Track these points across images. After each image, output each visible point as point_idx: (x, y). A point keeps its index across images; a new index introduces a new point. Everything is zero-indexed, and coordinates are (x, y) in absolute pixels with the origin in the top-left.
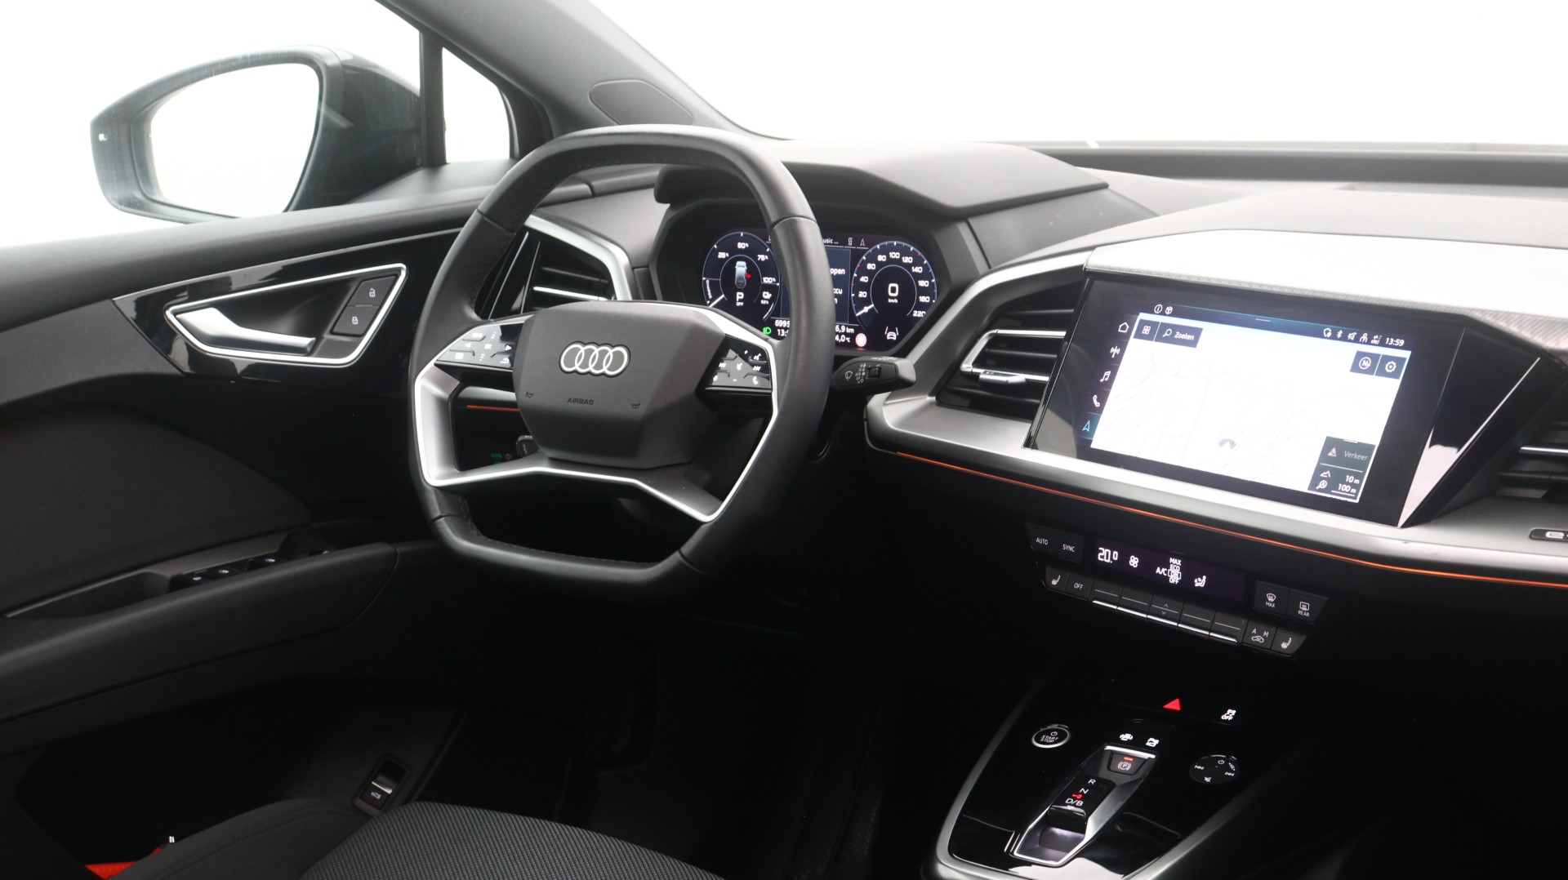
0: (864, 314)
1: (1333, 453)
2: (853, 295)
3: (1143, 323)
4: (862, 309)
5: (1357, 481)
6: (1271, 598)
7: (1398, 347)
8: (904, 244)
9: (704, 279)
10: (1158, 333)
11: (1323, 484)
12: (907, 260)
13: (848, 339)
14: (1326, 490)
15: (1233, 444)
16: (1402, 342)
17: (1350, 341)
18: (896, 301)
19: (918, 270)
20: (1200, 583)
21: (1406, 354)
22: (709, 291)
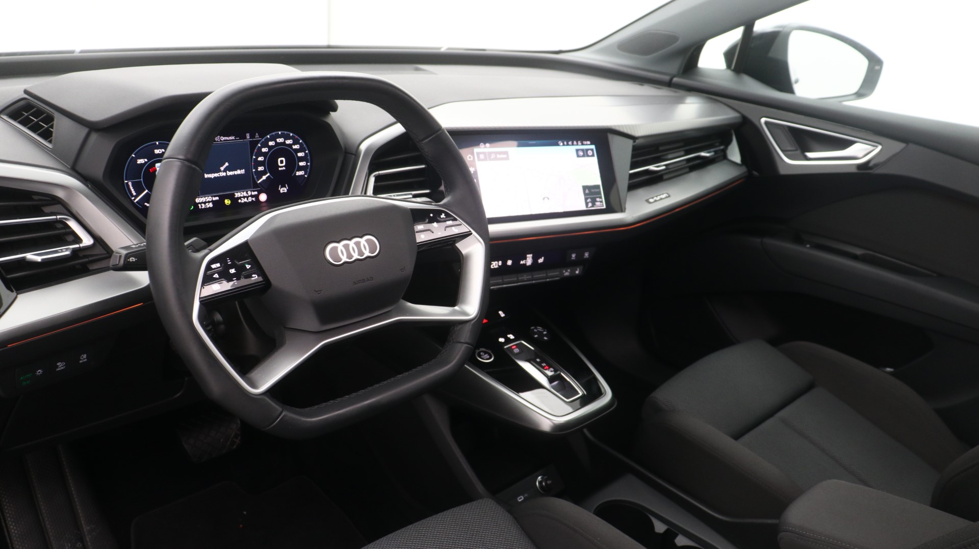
0: (264, 180)
1: (587, 191)
2: (254, 170)
3: (478, 154)
4: (262, 177)
5: (601, 200)
6: (574, 256)
7: (588, 145)
8: (286, 133)
9: (126, 181)
10: (488, 157)
11: (590, 205)
12: (289, 142)
13: (254, 199)
14: (592, 206)
15: (548, 198)
16: (589, 143)
17: (570, 145)
18: (284, 168)
19: (296, 147)
20: (541, 261)
21: (593, 147)
22: (132, 190)
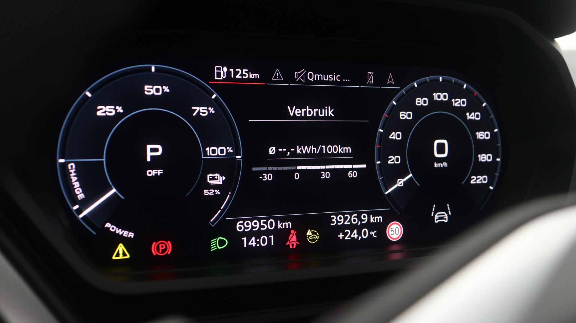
0: (398, 189)
2: (379, 163)
4: (395, 182)
8: (454, 80)
9: (62, 161)
12: (459, 103)
13: (373, 233)
18: (445, 164)
19: (473, 116)
22: (77, 185)
